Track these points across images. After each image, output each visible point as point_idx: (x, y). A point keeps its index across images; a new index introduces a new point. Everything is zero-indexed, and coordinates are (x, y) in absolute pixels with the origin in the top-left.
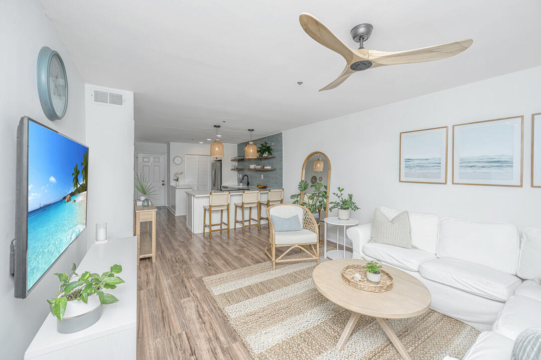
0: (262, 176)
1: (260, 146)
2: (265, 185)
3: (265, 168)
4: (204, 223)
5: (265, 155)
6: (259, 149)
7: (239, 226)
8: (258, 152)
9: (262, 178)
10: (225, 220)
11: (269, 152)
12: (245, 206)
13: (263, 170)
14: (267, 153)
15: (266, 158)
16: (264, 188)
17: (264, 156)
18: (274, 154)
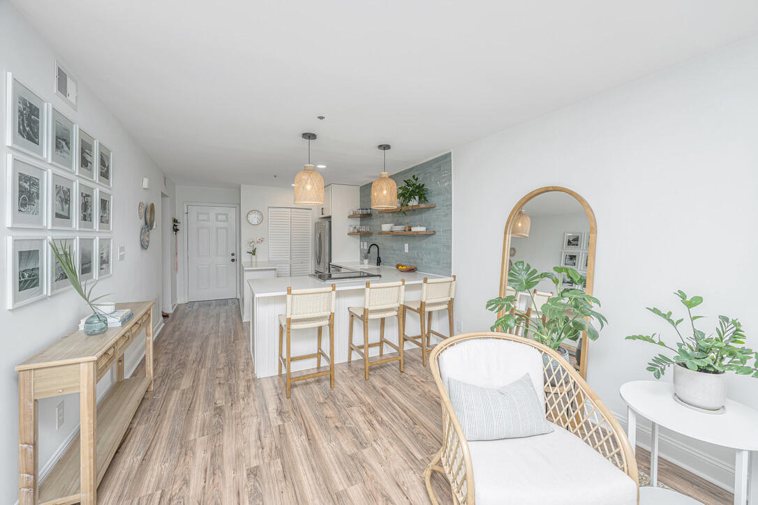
0: (406, 246)
1: (404, 184)
2: (413, 265)
3: (414, 229)
4: (281, 355)
5: (414, 202)
6: (401, 191)
7: (356, 356)
8: (399, 197)
9: (407, 251)
10: (326, 347)
11: (420, 198)
12: (371, 316)
13: (408, 235)
14: (417, 197)
15: (415, 211)
16: (412, 270)
17: (410, 204)
18: (433, 200)
